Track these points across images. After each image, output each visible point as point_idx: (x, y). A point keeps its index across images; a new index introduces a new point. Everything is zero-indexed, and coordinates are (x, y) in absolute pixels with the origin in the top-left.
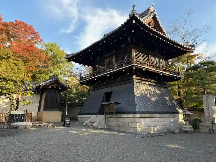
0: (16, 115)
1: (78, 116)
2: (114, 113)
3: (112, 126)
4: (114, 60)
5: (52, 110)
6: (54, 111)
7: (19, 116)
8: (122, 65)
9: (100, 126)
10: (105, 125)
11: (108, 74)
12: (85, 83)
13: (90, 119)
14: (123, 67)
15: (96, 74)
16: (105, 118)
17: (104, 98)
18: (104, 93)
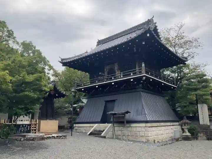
0: (22, 125)
1: (74, 125)
2: (125, 122)
3: (120, 135)
4: (116, 68)
5: (48, 119)
6: (50, 119)
7: (25, 126)
8: (130, 74)
9: (108, 135)
10: (113, 135)
11: (113, 82)
12: (83, 90)
13: (93, 128)
14: (132, 77)
15: (98, 81)
16: (113, 127)
17: (105, 106)
18: (105, 101)
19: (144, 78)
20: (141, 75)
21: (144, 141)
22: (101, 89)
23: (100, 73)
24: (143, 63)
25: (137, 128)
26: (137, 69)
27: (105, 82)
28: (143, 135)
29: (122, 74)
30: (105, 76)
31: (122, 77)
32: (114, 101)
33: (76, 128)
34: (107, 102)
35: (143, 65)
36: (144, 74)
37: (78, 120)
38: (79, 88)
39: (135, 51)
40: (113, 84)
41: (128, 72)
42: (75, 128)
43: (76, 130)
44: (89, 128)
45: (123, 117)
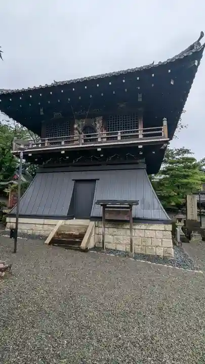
1: (7, 219)
11: (99, 147)
12: (30, 155)
14: (141, 140)
15: (65, 142)
17: (74, 188)
18: (73, 180)
20: (161, 140)
22: (67, 158)
24: (164, 119)
25: (146, 231)
31: (119, 139)
32: (93, 181)
33: (12, 224)
34: (77, 181)
36: (166, 138)
40: (99, 149)
42: (9, 225)
44: (41, 226)
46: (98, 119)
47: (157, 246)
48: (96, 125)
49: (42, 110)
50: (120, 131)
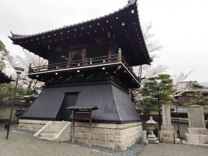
1: (20, 120)
3: (80, 138)
8: (102, 61)
9: (64, 138)
10: (71, 137)
11: (78, 69)
12: (37, 76)
13: (45, 126)
14: (104, 64)
15: (58, 67)
16: (73, 127)
17: (64, 99)
18: (64, 93)
19: (120, 67)
20: (116, 63)
21: (113, 147)
22: (61, 77)
23: (63, 57)
24: (120, 49)
25: (104, 129)
26: (109, 56)
27: (69, 68)
28: (113, 139)
29: (91, 60)
30: (68, 61)
31: (91, 63)
32: (77, 93)
33: (22, 124)
34: (67, 94)
35: (120, 51)
36: (120, 62)
37: (25, 115)
38: (32, 74)
39: (109, 36)
40: (78, 71)
41: (99, 59)
42: (20, 125)
43: (21, 127)
44: (39, 125)
45: (89, 115)
46: (83, 50)
47: (111, 141)
48: (82, 54)
49: (49, 46)
50: (91, 59)
